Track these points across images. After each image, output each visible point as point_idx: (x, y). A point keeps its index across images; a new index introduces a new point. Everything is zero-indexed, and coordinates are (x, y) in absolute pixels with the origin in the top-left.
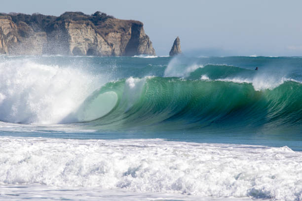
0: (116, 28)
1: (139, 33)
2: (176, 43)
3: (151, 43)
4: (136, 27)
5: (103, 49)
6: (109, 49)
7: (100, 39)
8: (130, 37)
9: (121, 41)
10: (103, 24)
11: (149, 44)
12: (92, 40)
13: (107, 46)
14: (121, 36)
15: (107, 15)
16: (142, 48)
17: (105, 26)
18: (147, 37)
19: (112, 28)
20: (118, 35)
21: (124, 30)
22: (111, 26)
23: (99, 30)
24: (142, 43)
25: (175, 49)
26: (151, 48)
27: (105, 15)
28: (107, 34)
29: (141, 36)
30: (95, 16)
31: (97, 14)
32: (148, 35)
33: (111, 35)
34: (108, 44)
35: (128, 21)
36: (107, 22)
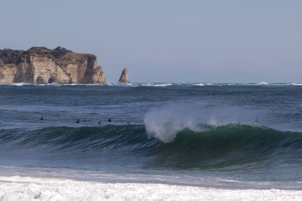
0: (74, 61)
1: (93, 64)
2: (124, 73)
3: (103, 72)
4: (91, 59)
5: (62, 78)
6: (67, 78)
7: (60, 70)
8: (85, 68)
9: (78, 71)
10: (63, 57)
11: (101, 74)
12: (53, 70)
13: (65, 75)
14: (78, 67)
15: (67, 49)
16: (95, 78)
17: (64, 59)
18: (99, 67)
19: (70, 60)
20: (76, 66)
21: (81, 62)
22: (69, 59)
23: (59, 62)
24: (96, 73)
25: (123, 77)
26: (103, 76)
27: (65, 49)
28: (66, 65)
29: (95, 67)
30: (56, 51)
31: (58, 48)
32: (100, 66)
33: (70, 66)
34: (66, 74)
35: (84, 54)
36: (67, 55)
